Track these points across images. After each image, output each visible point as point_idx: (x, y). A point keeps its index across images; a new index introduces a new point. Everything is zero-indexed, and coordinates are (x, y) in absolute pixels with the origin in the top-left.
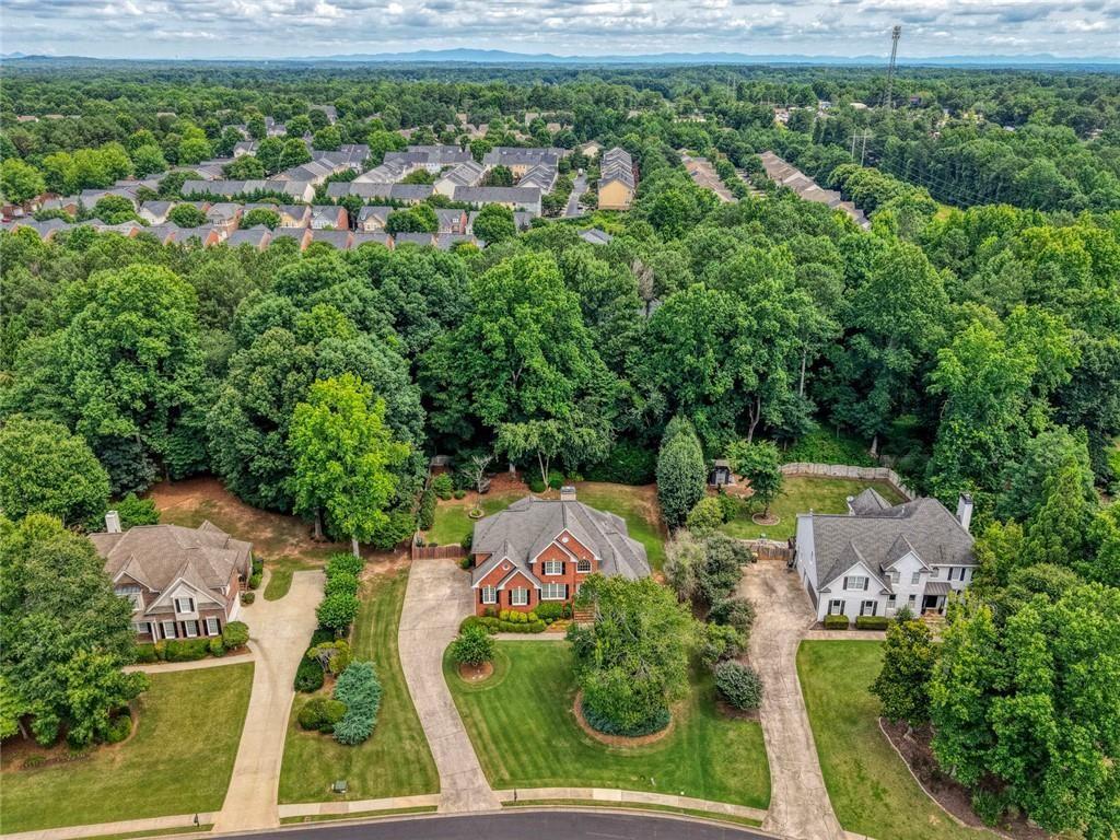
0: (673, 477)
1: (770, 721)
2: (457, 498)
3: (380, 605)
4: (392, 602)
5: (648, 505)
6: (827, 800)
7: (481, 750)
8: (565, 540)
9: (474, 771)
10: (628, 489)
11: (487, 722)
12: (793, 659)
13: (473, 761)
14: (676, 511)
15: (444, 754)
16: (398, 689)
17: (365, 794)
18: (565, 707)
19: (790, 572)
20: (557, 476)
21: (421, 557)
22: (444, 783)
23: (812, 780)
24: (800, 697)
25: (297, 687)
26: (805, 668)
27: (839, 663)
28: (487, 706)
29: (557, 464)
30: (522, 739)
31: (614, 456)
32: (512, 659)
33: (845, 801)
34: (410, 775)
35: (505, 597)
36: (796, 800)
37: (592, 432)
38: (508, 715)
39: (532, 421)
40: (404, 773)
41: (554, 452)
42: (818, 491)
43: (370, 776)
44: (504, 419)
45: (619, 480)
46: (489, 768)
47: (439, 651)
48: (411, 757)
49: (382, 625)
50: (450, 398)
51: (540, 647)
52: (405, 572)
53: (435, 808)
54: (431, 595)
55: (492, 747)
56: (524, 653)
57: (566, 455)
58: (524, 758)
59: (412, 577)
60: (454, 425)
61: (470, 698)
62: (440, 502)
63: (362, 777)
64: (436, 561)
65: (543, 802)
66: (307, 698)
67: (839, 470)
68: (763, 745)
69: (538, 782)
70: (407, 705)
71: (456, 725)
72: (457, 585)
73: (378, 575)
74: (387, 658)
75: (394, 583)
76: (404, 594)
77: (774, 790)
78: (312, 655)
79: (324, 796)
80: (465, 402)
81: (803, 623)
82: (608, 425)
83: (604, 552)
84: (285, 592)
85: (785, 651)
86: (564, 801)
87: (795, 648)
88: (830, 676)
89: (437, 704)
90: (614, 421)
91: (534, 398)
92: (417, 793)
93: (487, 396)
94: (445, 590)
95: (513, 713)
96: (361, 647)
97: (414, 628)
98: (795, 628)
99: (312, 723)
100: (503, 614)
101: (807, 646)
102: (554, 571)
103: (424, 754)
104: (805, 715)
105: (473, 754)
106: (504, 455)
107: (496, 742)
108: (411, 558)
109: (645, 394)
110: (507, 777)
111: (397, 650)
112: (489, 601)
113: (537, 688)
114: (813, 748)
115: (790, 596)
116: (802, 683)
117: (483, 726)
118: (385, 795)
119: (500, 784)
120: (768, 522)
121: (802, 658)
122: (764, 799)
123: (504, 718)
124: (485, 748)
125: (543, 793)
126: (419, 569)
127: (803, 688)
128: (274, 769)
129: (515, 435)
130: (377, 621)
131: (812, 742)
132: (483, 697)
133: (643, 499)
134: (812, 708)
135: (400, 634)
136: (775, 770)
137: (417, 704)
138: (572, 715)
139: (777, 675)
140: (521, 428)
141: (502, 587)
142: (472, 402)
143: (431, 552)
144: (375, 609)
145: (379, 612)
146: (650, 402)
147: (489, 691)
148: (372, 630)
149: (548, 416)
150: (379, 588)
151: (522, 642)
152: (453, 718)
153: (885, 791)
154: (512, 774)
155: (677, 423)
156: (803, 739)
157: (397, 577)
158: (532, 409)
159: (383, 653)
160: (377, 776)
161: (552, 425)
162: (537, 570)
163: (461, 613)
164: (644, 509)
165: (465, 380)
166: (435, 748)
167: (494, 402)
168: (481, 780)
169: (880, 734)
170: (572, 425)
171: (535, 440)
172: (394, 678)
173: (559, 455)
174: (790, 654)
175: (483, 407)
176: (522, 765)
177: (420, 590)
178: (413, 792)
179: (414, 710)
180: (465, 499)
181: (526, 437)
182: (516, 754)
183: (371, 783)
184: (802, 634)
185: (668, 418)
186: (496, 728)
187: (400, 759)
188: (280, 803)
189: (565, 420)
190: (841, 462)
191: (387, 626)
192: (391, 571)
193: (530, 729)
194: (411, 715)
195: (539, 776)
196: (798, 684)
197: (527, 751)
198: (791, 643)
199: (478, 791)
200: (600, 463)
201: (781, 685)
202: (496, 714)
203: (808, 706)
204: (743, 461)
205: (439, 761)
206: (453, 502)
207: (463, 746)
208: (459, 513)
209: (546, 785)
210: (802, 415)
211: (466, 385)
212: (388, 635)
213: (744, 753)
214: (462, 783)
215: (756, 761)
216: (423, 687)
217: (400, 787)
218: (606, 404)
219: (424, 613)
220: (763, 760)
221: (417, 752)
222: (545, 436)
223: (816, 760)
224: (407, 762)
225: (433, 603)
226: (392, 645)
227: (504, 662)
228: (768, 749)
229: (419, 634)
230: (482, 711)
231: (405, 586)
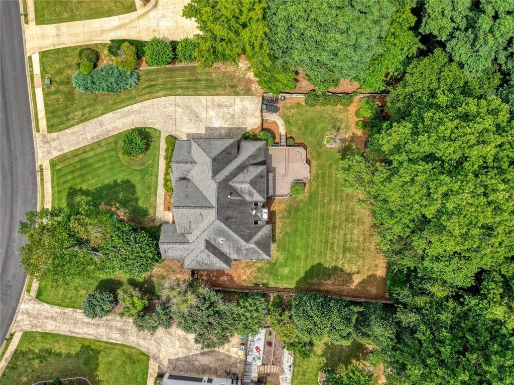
3: (207, 80)
6: (40, 330)
7: (75, 154)
9: (62, 150)
11: (94, 156)
12: (134, 345)
13: (67, 149)
15: (72, 133)
16: (122, 101)
17: (46, 95)
18: (106, 200)
22: (54, 135)
23: (50, 327)
26: (127, 350)
27: (129, 373)
28: (106, 155)
30: (82, 175)
32: (143, 170)
33: (38, 339)
34: (59, 117)
36: (41, 315)
40: (60, 113)
43: (58, 96)
46: (63, 158)
47: (153, 123)
48: (70, 116)
52: (248, 92)
53: (38, 131)
55: (77, 159)
56: (146, 177)
58: (70, 177)
61: (113, 145)
63: (57, 92)
65: (42, 185)
66: (105, 50)
68: (73, 307)
69: (55, 183)
70: (108, 110)
71: (92, 138)
74: (151, 91)
75: (233, 87)
76: (217, 95)
77: (46, 305)
79: (44, 74)
81: (165, 362)
85: (141, 342)
86: (43, 196)
87: (144, 350)
88: (119, 363)
92: (47, 121)
95: (101, 171)
97: (177, 105)
98: (161, 356)
99: (91, 55)
103: (72, 122)
104: (92, 337)
105: (72, 149)
107: (80, 161)
108: (264, 94)
110: (58, 167)
111: (156, 97)
114: (70, 334)
115: (197, 363)
116: (116, 344)
117: (91, 154)
118: (46, 105)
119: (53, 164)
121: (134, 351)
122: (42, 298)
123: (97, 166)
124: (76, 156)
125: (48, 186)
126: (246, 103)
127: (112, 344)
128: (60, 44)
130: (188, 81)
131: (74, 335)
132: (113, 153)
134: (97, 343)
135: (172, 98)
136: (57, 309)
137: (110, 115)
145: (199, 80)
147: (118, 156)
148: (178, 79)
151: (157, 176)
152: (97, 137)
153: (41, 362)
154: (59, 170)
156: (77, 330)
159: (154, 89)
160: (58, 100)
164: (346, 282)
166: (76, 128)
168: (56, 154)
169: (76, 375)
172: (131, 98)
174: (138, 344)
176: (65, 175)
178: (48, 119)
179: (103, 114)
182: (72, 172)
183: (53, 97)
184: (155, 359)
186: (91, 161)
187: (69, 110)
188: (39, 53)
193: (89, 180)
194: (100, 112)
195: (58, 185)
196: (115, 342)
197: (74, 178)
198: (147, 348)
199: (49, 152)
201: (114, 331)
202: (100, 161)
203: (99, 341)
205: (68, 131)
207: (78, 143)
209: (53, 187)
212: (171, 89)
213: (69, 295)
214: (54, 144)
215: (64, 301)
216: (122, 117)
217: (51, 112)
220: (64, 304)
221: (73, 119)
223: (62, 333)
224: (67, 114)
226: (161, 93)
227: (140, 165)
228: (71, 309)
229: (170, 109)
230: (103, 153)
231: (225, 95)
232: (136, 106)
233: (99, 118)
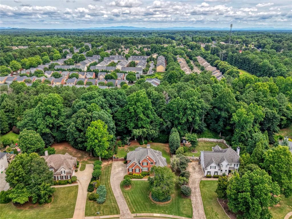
0: (172, 142)
1: (193, 199)
2: (123, 146)
4: (108, 171)
5: (167, 148)
6: (205, 216)
7: (129, 205)
8: (148, 157)
9: (127, 210)
10: (162, 144)
11: (130, 199)
12: (199, 185)
13: (127, 207)
14: (173, 150)
15: (121, 206)
16: (110, 191)
17: (104, 214)
18: (147, 195)
19: (199, 164)
20: (146, 141)
21: (115, 161)
22: (121, 212)
23: (202, 212)
24: (200, 193)
25: (88, 191)
26: (201, 187)
27: (209, 185)
28: (130, 195)
29: (146, 138)
30: (138, 202)
31: (159, 136)
32: (136, 185)
33: (209, 216)
34: (113, 210)
35: (134, 170)
36: (198, 216)
37: (154, 131)
38: (135, 197)
39: (140, 129)
40: (112, 210)
41: (145, 136)
42: (207, 145)
43: (105, 210)
44: (134, 128)
45: (160, 142)
46: (131, 209)
47: (119, 183)
48: (114, 207)
49: (106, 177)
50: (122, 123)
51: (142, 182)
52: (111, 164)
53: (119, 218)
54: (117, 170)
55: (131, 204)
56: (138, 183)
57: (148, 136)
58: (139, 207)
59: (113, 165)
60: (122, 130)
61: (127, 193)
62: (119, 148)
63: (103, 211)
64: (118, 162)
65: (142, 216)
66: (90, 193)
67: (212, 140)
68: (191, 204)
69: (141, 212)
70: (112, 195)
71: (123, 199)
72: (123, 167)
73: (105, 165)
74: (108, 184)
75: (109, 167)
76: (111, 169)
77: (193, 214)
78: (91, 184)
79: (95, 215)
80: (125, 124)
81: (201, 176)
82: (158, 129)
83: (157, 160)
84: (84, 169)
85: (197, 183)
86: (147, 216)
88: (207, 189)
89: (119, 195)
90: (159, 128)
91: (141, 124)
92: (115, 214)
93: (130, 123)
94: (121, 169)
95: (136, 196)
96: (102, 182)
97: (113, 177)
99: (92, 199)
100: (134, 174)
101: (202, 182)
102: (145, 164)
103: (116, 206)
104: (201, 197)
105: (127, 206)
106: (134, 136)
107: (132, 203)
108: (112, 161)
109: (166, 122)
110: (135, 211)
111: (110, 182)
112: (131, 171)
113: (141, 191)
114: (202, 205)
115: (199, 170)
116: (201, 190)
117: (129, 200)
118: (108, 215)
119: (133, 212)
120: (195, 153)
121: (201, 185)
122: (191, 216)
123: (134, 198)
124: (130, 204)
125: (142, 214)
126: (114, 164)
128: (84, 209)
129: (136, 132)
130: (105, 176)
131: (202, 203)
132: (129, 193)
133: (166, 147)
134: (203, 196)
135: (110, 179)
136: (194, 210)
137: (115, 195)
138: (149, 197)
139: (195, 188)
140: (138, 131)
141: (133, 168)
142: (126, 124)
143: (117, 160)
144: (105, 173)
145: (106, 174)
146: (167, 124)
147: (131, 192)
148: (104, 178)
149: (144, 128)
150: (105, 168)
151: (138, 181)
152: (123, 198)
153: (218, 214)
154: (136, 210)
155: (173, 129)
156: (200, 203)
157: (109, 165)
158: (140, 126)
160: (106, 211)
161: (145, 130)
162: (141, 164)
163: (124, 174)
164: (166, 149)
165: (125, 119)
166: (119, 205)
167: (131, 124)
168: (129, 212)
169: (217, 202)
170: (149, 129)
171: (141, 133)
172: (109, 189)
173: (146, 136)
175: (129, 125)
176: (138, 208)
177: (115, 169)
178: (114, 214)
179: (114, 196)
180: (125, 147)
181: (139, 133)
182: (137, 206)
183: (105, 212)
184: (201, 179)
185: (171, 128)
186: (132, 200)
187: (111, 207)
188: (85, 216)
189: (148, 128)
190: (212, 138)
191: (107, 177)
192: (108, 164)
193: (140, 200)
194: (113, 197)
195: (142, 211)
197: (139, 205)
198: (198, 181)
199: (128, 214)
200: (156, 138)
201: (196, 191)
202: (132, 197)
203: (202, 195)
204: (189, 138)
205: (120, 207)
206: (122, 147)
207: (125, 204)
208: (123, 150)
209: (143, 213)
210: (203, 127)
211: (125, 120)
212: (108, 179)
213: (187, 206)
214: (125, 212)
215: (190, 208)
216: (116, 191)
217: (111, 213)
218: (157, 124)
219: (116, 174)
220: (191, 207)
221: (115, 205)
222: (143, 132)
223: (203, 207)
224: (113, 207)
225: (118, 172)
226: (109, 181)
227: (134, 185)
228: (192, 205)
229: (115, 179)
230: (129, 196)
231: (111, 168)
232: (112, 187)
233: (116, 197)
